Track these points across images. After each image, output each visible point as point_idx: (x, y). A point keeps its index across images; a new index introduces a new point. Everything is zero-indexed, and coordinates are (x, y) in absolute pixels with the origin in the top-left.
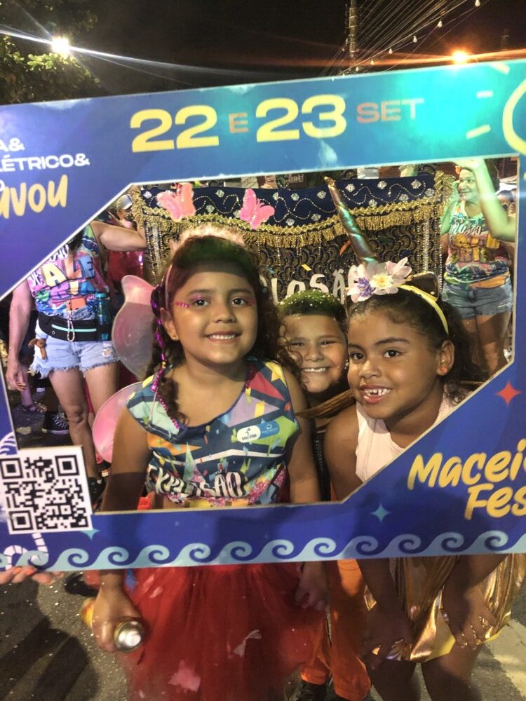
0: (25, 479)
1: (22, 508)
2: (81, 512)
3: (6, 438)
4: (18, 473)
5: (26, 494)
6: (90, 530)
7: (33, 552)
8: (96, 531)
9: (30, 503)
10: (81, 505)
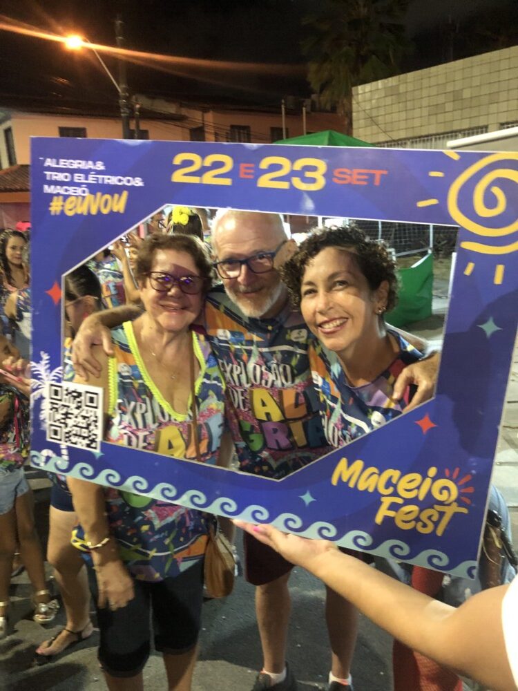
0: (63, 403)
1: (57, 424)
2: (94, 437)
3: (57, 370)
4: (58, 397)
5: (63, 414)
6: (97, 452)
7: (58, 458)
8: (102, 454)
9: (63, 421)
10: (94, 432)
